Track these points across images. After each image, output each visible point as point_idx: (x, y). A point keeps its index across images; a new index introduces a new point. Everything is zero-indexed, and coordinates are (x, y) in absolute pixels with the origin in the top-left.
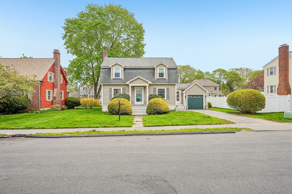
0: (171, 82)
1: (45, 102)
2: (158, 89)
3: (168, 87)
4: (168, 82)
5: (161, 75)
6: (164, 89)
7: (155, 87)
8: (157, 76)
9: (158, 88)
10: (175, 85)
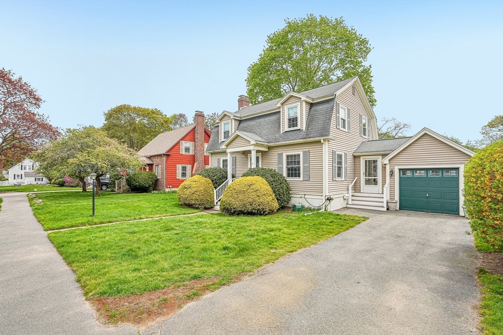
0: (311, 135)
1: (174, 181)
2: (288, 156)
3: (307, 148)
4: (305, 136)
5: (293, 122)
6: (299, 155)
7: (280, 151)
8: (285, 127)
9: (285, 153)
10: (319, 142)
